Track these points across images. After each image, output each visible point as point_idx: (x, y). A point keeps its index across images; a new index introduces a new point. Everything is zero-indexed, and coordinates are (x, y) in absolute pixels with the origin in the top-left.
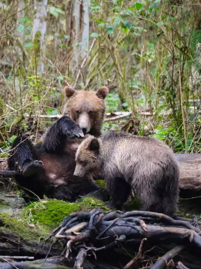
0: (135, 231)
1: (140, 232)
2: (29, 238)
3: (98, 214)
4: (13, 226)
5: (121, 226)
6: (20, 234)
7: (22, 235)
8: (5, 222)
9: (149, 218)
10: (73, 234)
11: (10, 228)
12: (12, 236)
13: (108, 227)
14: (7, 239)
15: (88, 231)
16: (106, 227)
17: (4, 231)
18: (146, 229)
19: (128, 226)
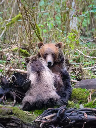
0: (81, 119)
1: (83, 119)
2: (26, 121)
3: (63, 109)
4: (18, 115)
5: (75, 116)
6: (22, 119)
7: (23, 119)
8: (14, 112)
9: (91, 112)
10: (46, 119)
11: (16, 116)
12: (17, 120)
13: (67, 116)
14: (14, 122)
15: (55, 118)
16: (66, 116)
17: (12, 117)
18: (87, 117)
19: (77, 116)
